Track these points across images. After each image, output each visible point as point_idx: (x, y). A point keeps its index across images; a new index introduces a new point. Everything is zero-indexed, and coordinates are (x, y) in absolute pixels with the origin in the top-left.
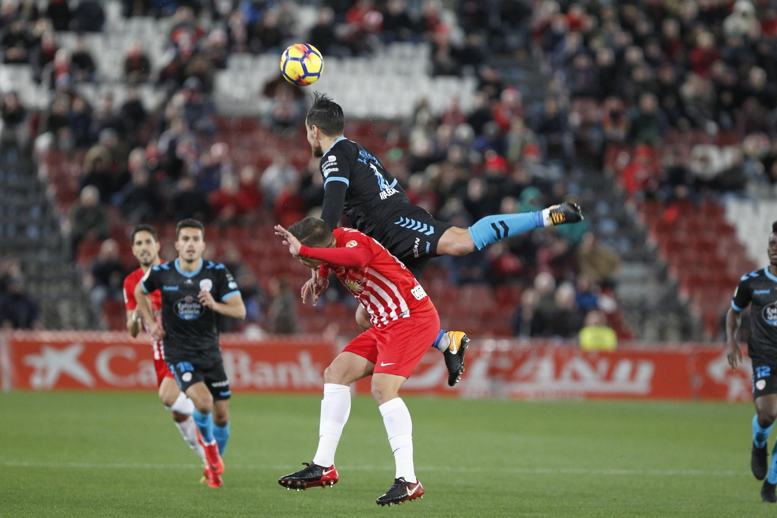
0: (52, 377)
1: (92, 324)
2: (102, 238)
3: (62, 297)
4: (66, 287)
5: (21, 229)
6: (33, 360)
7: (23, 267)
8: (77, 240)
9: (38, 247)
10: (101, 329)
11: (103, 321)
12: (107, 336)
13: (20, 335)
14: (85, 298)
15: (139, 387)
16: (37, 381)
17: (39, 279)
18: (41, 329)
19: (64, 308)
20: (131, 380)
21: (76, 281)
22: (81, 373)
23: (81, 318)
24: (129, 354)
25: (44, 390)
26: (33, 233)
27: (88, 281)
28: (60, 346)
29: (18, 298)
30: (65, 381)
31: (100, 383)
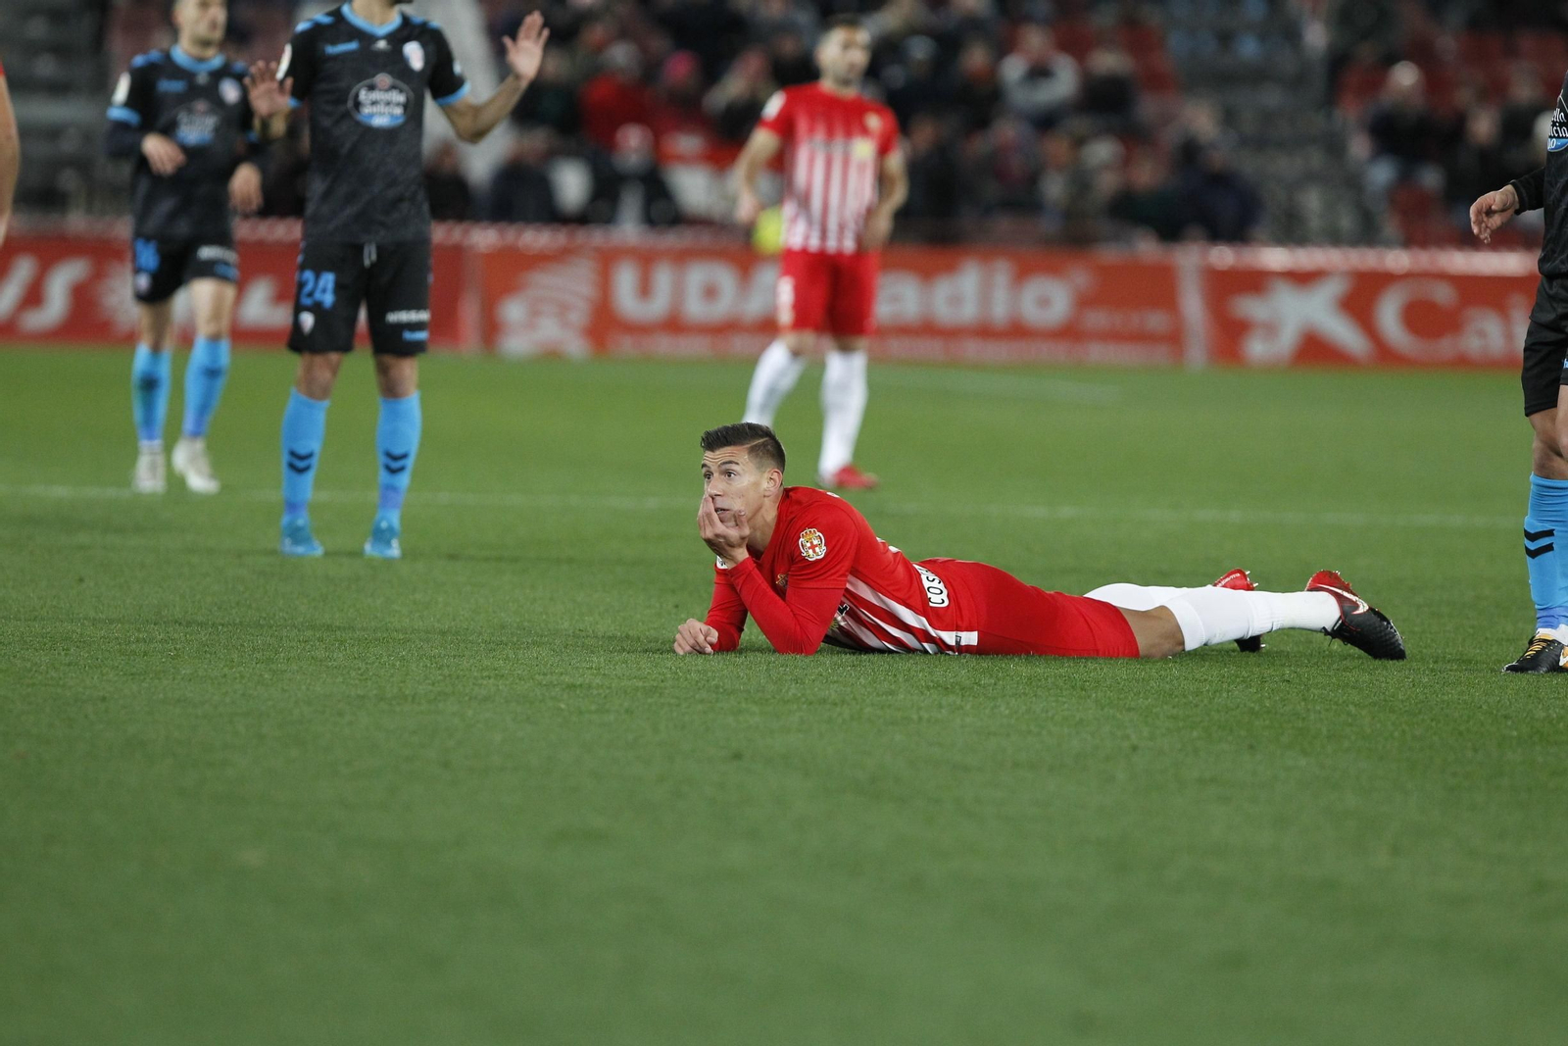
0: (1287, 340)
1: (1367, 234)
2: (1390, 60)
3: (1310, 178)
4: (1316, 159)
5: (1226, 38)
6: (1250, 307)
7: (1229, 118)
8: (1338, 63)
9: (1258, 76)
10: (1388, 244)
11: (1390, 227)
12: (1398, 259)
13: (1224, 256)
14: (1353, 183)
15: (1463, 362)
16: (1257, 348)
17: (1259, 143)
18: (1266, 244)
19: (1313, 201)
20: (1446, 346)
21: (1335, 147)
22: (1344, 333)
23: (1346, 222)
24: (1443, 294)
25: (1270, 368)
26: (1249, 48)
27: (1359, 147)
28: (1303, 279)
29: (1222, 181)
30: (1314, 350)
31: (1385, 355)
